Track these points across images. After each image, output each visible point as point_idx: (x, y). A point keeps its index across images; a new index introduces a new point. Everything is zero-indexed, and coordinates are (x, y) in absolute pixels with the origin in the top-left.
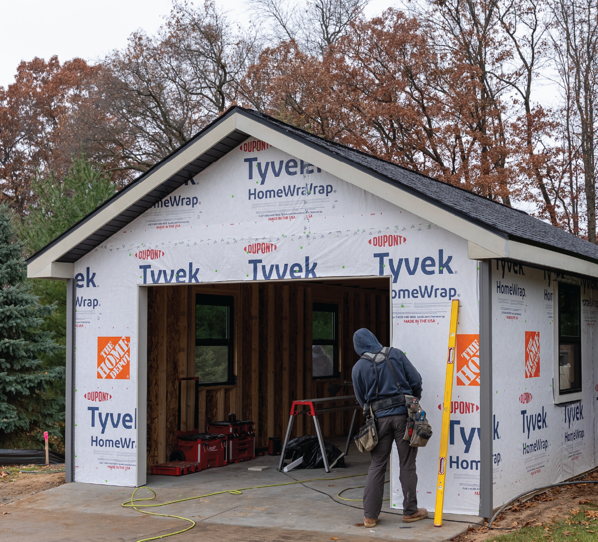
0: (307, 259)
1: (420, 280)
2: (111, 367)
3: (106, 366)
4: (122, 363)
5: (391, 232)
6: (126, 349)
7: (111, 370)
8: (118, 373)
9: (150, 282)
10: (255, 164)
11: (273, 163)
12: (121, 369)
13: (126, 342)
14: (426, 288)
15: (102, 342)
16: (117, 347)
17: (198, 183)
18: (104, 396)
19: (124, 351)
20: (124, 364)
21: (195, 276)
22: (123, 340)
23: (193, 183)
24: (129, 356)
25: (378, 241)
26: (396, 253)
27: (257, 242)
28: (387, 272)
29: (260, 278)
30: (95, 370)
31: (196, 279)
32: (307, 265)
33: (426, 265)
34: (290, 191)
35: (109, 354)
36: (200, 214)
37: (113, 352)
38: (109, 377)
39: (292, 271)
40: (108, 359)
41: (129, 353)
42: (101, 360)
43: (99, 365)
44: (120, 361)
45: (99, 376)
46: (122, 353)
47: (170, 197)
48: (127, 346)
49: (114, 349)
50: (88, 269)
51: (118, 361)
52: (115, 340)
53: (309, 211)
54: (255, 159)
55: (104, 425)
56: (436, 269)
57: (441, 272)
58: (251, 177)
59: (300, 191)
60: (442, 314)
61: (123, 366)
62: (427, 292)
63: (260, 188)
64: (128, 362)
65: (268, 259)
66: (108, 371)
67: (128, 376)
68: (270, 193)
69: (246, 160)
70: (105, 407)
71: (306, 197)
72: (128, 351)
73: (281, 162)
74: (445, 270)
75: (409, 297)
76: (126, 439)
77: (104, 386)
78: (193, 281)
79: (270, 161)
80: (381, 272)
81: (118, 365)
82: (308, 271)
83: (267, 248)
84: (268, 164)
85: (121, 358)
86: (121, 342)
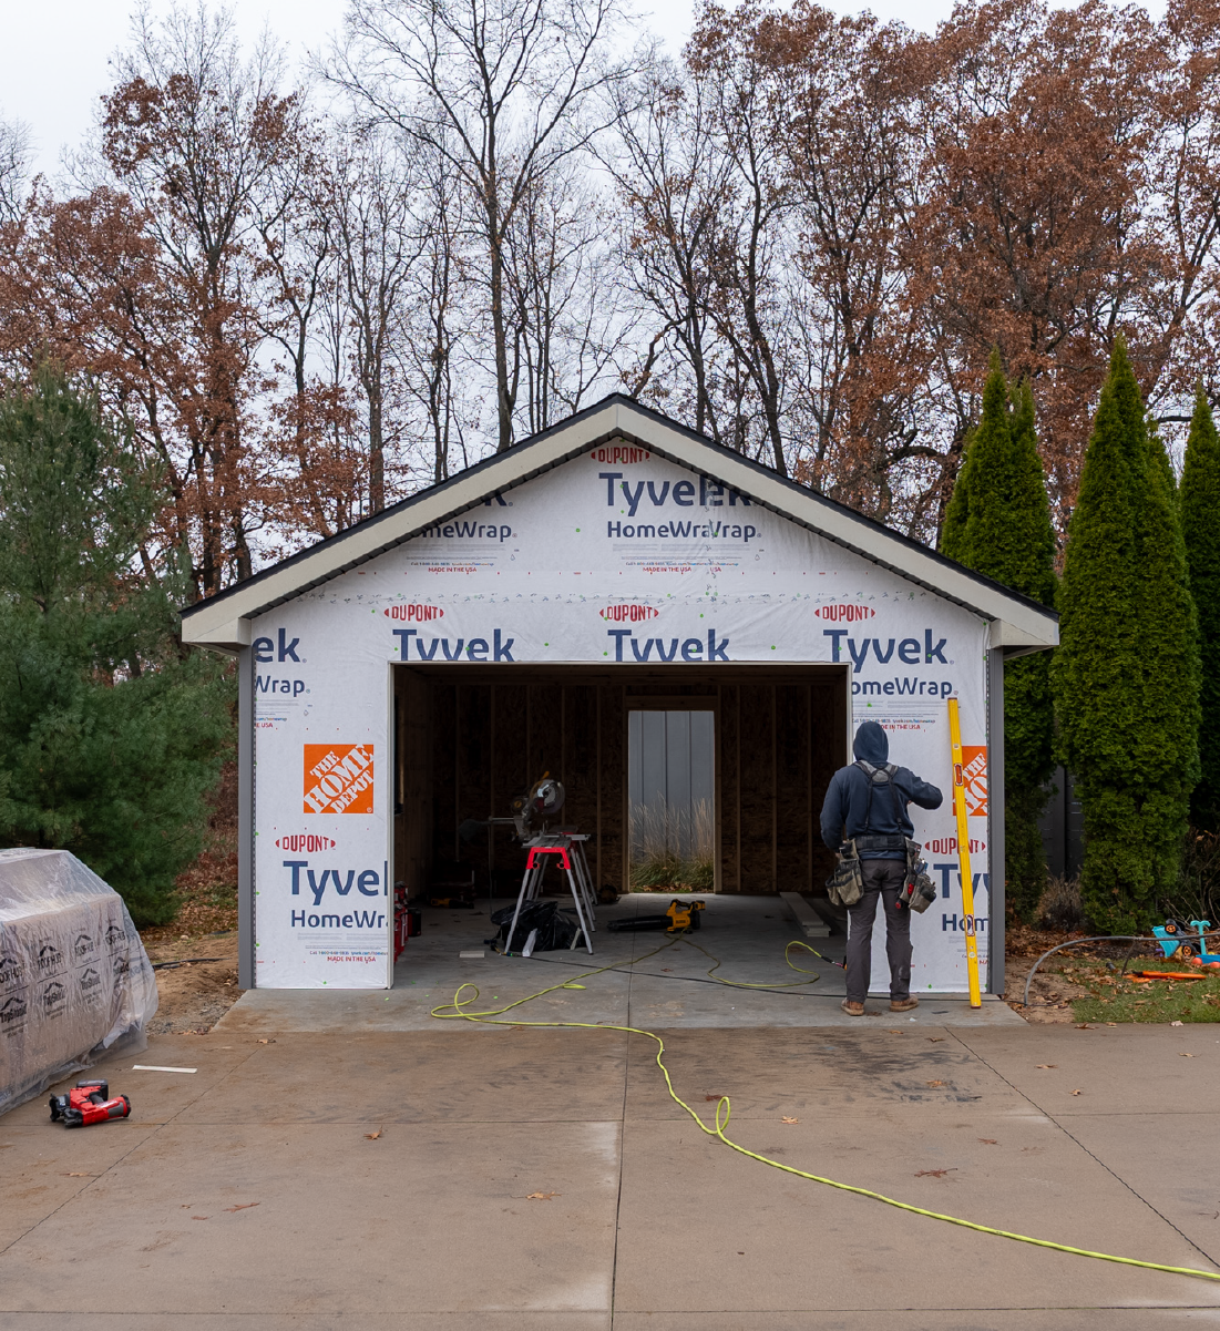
0: (712, 633)
1: (896, 669)
2: (334, 794)
3: (322, 793)
4: (357, 787)
5: (852, 600)
6: (365, 764)
7: (334, 799)
8: (348, 803)
9: (414, 657)
10: (617, 483)
11: (651, 485)
12: (355, 796)
13: (364, 753)
14: (906, 681)
15: (313, 754)
16: (346, 761)
17: (511, 504)
18: (315, 843)
19: (360, 767)
20: (361, 789)
21: (506, 651)
22: (360, 750)
23: (502, 503)
24: (371, 775)
25: (830, 613)
26: (858, 630)
27: (622, 604)
28: (845, 657)
29: (629, 657)
30: (300, 798)
31: (509, 656)
32: (712, 642)
33: (906, 650)
34: (680, 530)
35: (329, 773)
36: (515, 554)
37: (337, 769)
38: (328, 810)
39: (685, 651)
40: (327, 781)
41: (372, 771)
42: (310, 782)
43: (307, 790)
44: (353, 783)
45: (308, 809)
46: (356, 772)
47: (456, 524)
48: (368, 759)
49: (339, 763)
50: (282, 632)
51: (347, 783)
52: (342, 751)
53: (715, 561)
54: (619, 476)
55: (319, 892)
56: (922, 655)
57: (929, 661)
58: (611, 503)
59: (699, 531)
60: (931, 718)
61: (358, 792)
62: (908, 686)
63: (626, 521)
64: (371, 786)
65: (642, 631)
66: (326, 802)
67: (369, 809)
68: (646, 530)
69: (602, 476)
70: (318, 862)
71: (710, 540)
72: (370, 768)
73: (666, 485)
74: (935, 658)
75: (879, 693)
76: (365, 913)
77: (318, 825)
78: (503, 659)
79: (646, 480)
80: (836, 656)
81: (349, 791)
82: (712, 651)
83: (638, 613)
84: (641, 484)
85: (355, 779)
86: (354, 753)
